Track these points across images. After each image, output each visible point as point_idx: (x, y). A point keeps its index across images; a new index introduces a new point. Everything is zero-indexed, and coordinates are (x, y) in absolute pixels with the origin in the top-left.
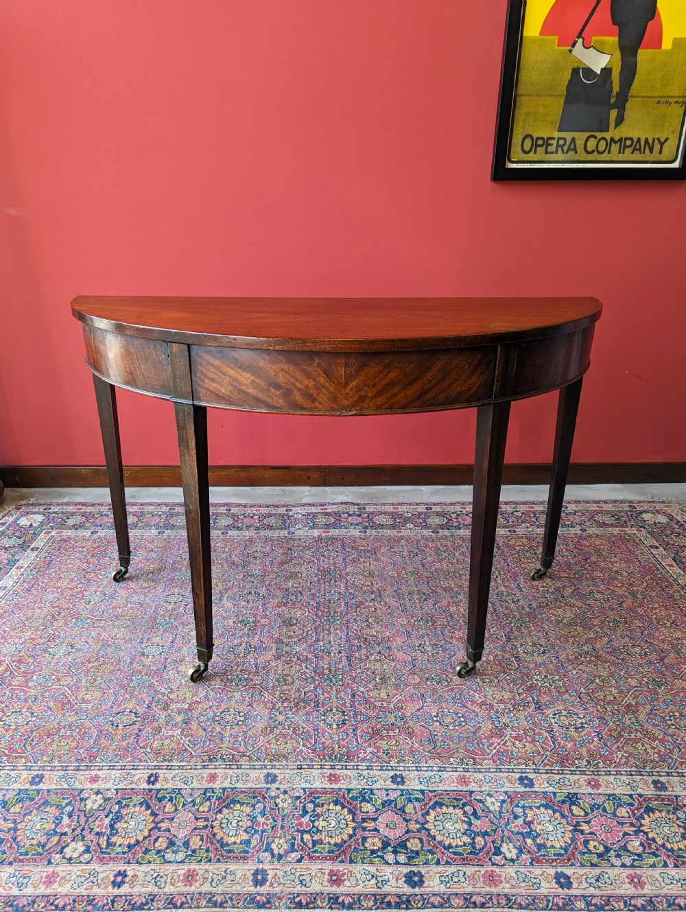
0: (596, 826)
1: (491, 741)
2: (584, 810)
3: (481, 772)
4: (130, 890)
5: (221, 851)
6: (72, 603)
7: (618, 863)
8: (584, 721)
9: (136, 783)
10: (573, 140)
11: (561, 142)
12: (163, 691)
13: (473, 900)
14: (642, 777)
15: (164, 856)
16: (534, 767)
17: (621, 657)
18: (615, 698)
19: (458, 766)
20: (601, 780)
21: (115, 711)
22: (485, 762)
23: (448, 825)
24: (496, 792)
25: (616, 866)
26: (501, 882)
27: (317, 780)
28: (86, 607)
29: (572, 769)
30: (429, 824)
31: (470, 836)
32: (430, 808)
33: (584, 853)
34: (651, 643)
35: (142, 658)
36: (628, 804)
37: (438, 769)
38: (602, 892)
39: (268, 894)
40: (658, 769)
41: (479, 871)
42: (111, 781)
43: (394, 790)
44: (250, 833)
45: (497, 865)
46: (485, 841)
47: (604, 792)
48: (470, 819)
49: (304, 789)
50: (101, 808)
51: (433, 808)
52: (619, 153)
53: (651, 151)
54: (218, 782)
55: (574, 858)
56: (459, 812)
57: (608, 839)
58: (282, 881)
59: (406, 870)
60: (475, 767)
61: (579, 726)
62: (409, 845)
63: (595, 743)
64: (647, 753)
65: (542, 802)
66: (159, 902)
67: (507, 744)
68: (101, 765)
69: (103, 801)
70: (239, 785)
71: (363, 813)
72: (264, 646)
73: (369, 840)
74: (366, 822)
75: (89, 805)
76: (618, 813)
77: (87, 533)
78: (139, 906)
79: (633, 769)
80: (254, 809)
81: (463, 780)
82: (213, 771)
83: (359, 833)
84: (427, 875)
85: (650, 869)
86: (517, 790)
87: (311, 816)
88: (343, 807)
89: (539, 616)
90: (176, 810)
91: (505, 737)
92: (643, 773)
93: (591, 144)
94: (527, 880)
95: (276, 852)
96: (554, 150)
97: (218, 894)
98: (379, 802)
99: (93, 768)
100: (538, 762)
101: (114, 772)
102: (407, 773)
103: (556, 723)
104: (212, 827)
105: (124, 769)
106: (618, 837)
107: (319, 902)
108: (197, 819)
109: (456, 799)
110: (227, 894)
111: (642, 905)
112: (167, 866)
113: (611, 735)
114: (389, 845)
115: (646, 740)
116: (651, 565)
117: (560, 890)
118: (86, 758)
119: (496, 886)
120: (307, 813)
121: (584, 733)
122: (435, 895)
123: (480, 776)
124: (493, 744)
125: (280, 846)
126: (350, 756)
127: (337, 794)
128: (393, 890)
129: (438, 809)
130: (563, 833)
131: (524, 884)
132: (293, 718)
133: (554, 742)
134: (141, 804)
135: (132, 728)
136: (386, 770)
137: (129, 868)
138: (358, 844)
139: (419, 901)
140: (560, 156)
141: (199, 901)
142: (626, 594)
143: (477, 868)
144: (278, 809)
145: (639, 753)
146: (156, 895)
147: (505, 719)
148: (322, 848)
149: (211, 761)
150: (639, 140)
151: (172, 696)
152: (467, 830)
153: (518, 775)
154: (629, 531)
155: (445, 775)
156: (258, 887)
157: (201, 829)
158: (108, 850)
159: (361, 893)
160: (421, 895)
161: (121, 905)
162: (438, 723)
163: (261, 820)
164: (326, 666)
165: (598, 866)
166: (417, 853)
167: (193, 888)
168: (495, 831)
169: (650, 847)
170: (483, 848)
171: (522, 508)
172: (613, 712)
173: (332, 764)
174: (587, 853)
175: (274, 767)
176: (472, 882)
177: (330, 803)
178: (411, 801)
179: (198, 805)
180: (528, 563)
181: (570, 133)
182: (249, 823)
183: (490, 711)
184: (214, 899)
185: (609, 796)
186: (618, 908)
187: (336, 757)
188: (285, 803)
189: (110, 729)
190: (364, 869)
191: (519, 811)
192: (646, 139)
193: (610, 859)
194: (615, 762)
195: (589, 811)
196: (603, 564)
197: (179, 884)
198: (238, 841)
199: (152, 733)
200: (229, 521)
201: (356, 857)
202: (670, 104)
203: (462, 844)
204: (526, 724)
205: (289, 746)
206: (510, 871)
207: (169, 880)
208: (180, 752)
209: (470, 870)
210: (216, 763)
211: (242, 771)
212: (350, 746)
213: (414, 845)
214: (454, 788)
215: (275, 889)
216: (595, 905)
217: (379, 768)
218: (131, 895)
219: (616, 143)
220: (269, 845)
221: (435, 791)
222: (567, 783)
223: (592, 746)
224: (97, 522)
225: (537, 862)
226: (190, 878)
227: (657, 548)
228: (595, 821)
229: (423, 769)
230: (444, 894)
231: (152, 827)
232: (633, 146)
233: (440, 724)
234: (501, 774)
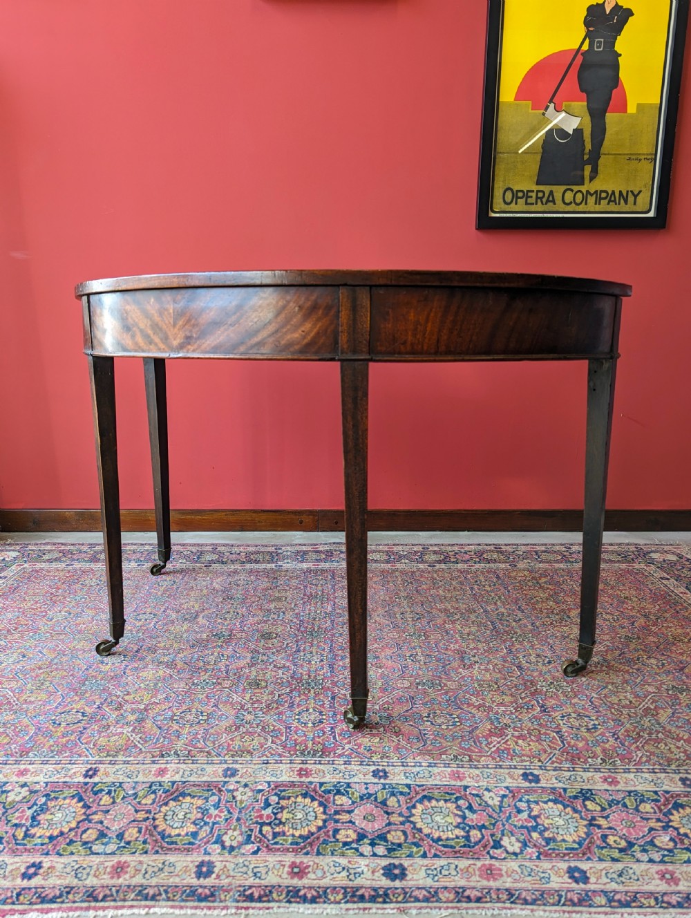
0: (615, 821)
1: (490, 740)
2: (600, 806)
3: (478, 768)
4: (43, 882)
5: (162, 842)
6: (32, 620)
7: (645, 858)
8: (596, 722)
9: (70, 777)
10: (551, 193)
11: (540, 195)
12: (119, 693)
13: (466, 894)
14: (667, 775)
15: (91, 848)
16: (540, 764)
17: (636, 667)
18: (631, 702)
19: (451, 762)
20: (619, 777)
21: (59, 710)
22: (483, 758)
23: (438, 818)
24: (496, 787)
25: (642, 862)
26: (501, 875)
27: (285, 773)
28: (46, 624)
29: (585, 766)
30: (415, 817)
31: (463, 829)
32: (417, 801)
33: (603, 848)
34: (668, 656)
35: (100, 665)
36: (653, 801)
37: (428, 764)
38: (626, 888)
39: (212, 887)
40: (686, 767)
41: (474, 864)
42: (41, 774)
43: (375, 784)
44: (198, 824)
45: (496, 858)
46: (482, 834)
47: (623, 789)
48: (464, 812)
49: (269, 783)
50: (25, 800)
51: (421, 801)
52: (596, 204)
53: (626, 202)
54: (168, 776)
55: (590, 852)
56: (452, 806)
57: (630, 834)
58: (232, 873)
59: (385, 862)
60: (471, 763)
61: (591, 727)
62: (389, 837)
63: (610, 743)
64: (672, 753)
65: (551, 797)
66: (76, 895)
67: (509, 743)
68: (34, 759)
69: (28, 793)
70: (192, 779)
71: (337, 805)
72: (238, 655)
73: (342, 832)
74: (339, 814)
75: (11, 797)
76: (641, 808)
77: (61, 565)
78: (51, 900)
79: (656, 767)
80: (207, 802)
81: (456, 775)
82: (163, 766)
83: (331, 826)
84: (410, 868)
85: (685, 865)
86: (520, 785)
87: (274, 808)
88: (313, 799)
89: (543, 633)
90: (114, 802)
91: (507, 736)
92: (667, 771)
93: (569, 197)
94: (533, 874)
95: (227, 844)
96: (534, 202)
97: (150, 886)
98: (356, 795)
99: (23, 762)
100: (545, 759)
101: (47, 766)
102: (391, 768)
103: (564, 724)
104: (154, 819)
105: (59, 764)
106: (644, 832)
107: (275, 895)
108: (137, 811)
109: (448, 793)
110: (162, 886)
111: (678, 902)
112: (93, 858)
113: (629, 736)
114: (365, 837)
115: (669, 740)
116: (662, 593)
117: (574, 885)
118: (17, 753)
119: (495, 880)
120: (270, 805)
121: (597, 733)
122: (419, 888)
123: (477, 772)
124: (492, 742)
125: (233, 838)
126: (325, 751)
127: (307, 787)
128: (368, 883)
129: (426, 803)
130: (576, 827)
131: (529, 878)
132: (263, 717)
133: (562, 742)
134: (73, 797)
135: (76, 726)
136: (367, 765)
137: (47, 860)
138: (329, 836)
139: (399, 895)
140: (539, 207)
141: (126, 894)
142: (638, 615)
143: (471, 862)
144: (236, 802)
145: (662, 752)
146: (74, 887)
147: (506, 720)
148: (284, 840)
149: (163, 756)
150: (613, 193)
151: (126, 698)
152: (459, 823)
153: (521, 772)
154: (636, 566)
155: (435, 770)
156: (202, 879)
157: (141, 821)
158: (25, 842)
159: (328, 885)
160: (403, 888)
161: (28, 898)
162: (429, 723)
163: (213, 812)
164: (305, 673)
165: (620, 861)
166: (400, 845)
167: (121, 881)
168: (494, 825)
169: (682, 842)
170: (480, 841)
171: (524, 548)
172: (629, 715)
173: (303, 759)
174: (606, 847)
175: (236, 762)
176: (465, 875)
177: (297, 796)
178: (394, 795)
179: (140, 797)
180: (530, 590)
181: (548, 186)
182: (199, 815)
183: (488, 713)
184: (146, 892)
185: (630, 792)
186: (647, 905)
187: (309, 753)
188: (243, 796)
189: (51, 727)
190: (334, 861)
191: (523, 805)
192: (620, 192)
193: (635, 854)
194: (635, 761)
195: (607, 807)
196: (610, 592)
197: (105, 877)
198: (183, 833)
199: (98, 730)
200: (215, 557)
201: (324, 849)
202: (640, 160)
203: (454, 837)
204: (530, 724)
205: (256, 743)
206: (513, 865)
207: (92, 872)
208: (128, 747)
209: (463, 863)
210: (168, 758)
211: (198, 765)
212: (326, 743)
213: (396, 837)
214: (445, 783)
215: (222, 882)
216: (619, 901)
217: (359, 763)
218: (43, 888)
219: (592, 195)
220: (219, 836)
221: (423, 785)
222: (579, 779)
223: (607, 746)
224: (75, 557)
225: (546, 856)
226: (119, 870)
227: (668, 579)
228: (614, 816)
229: (409, 764)
230: (430, 888)
231: (81, 819)
232: (609, 198)
233: (432, 724)
234: (502, 770)
